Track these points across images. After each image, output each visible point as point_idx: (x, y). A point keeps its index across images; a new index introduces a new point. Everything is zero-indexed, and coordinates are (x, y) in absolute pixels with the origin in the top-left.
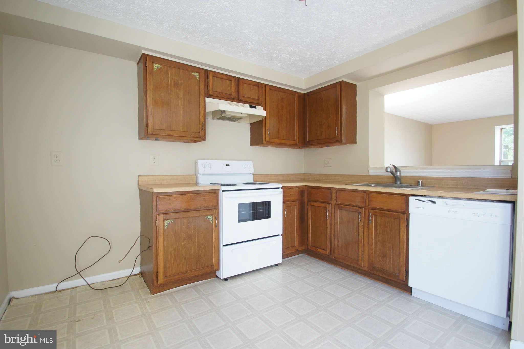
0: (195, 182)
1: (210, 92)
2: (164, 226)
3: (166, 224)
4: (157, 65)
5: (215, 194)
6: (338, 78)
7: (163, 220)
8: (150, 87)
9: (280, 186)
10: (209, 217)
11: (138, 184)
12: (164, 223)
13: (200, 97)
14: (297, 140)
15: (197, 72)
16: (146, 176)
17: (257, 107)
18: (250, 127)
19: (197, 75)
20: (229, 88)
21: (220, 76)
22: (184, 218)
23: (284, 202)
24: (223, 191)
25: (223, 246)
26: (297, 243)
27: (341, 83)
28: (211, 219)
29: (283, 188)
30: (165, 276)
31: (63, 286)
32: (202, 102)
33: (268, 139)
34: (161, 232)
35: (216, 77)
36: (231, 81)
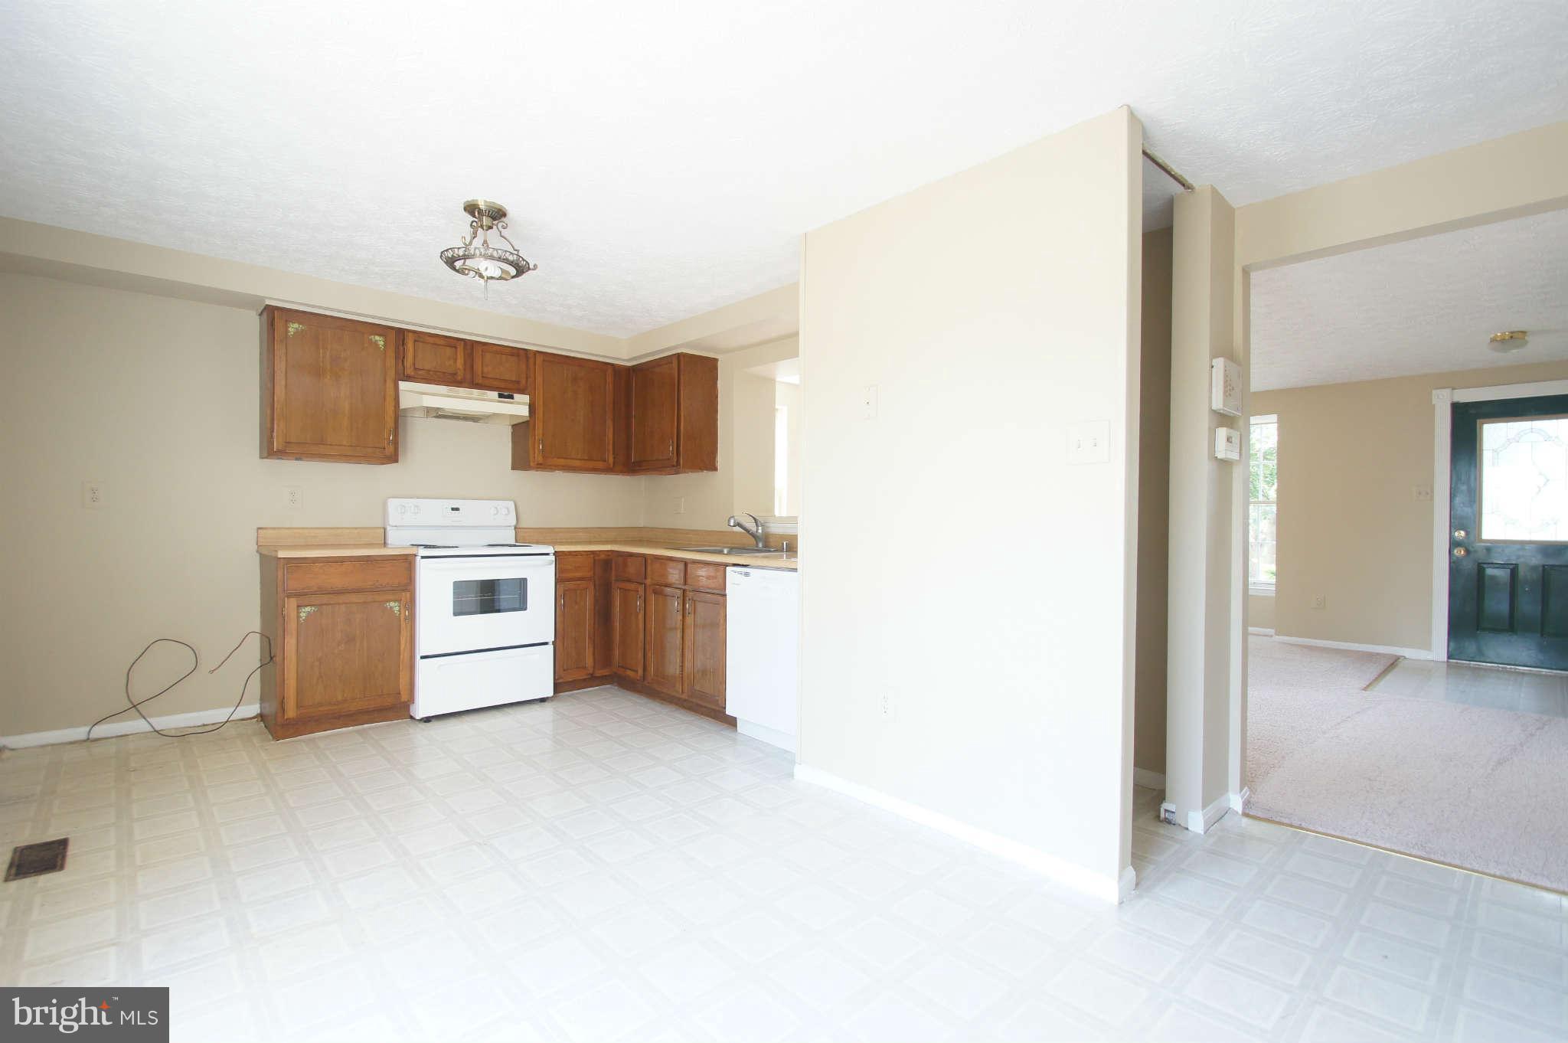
0: (383, 542)
1: (410, 371)
2: (298, 617)
3: (303, 615)
4: (296, 325)
5: (407, 562)
6: (675, 347)
7: (298, 606)
8: (280, 366)
9: (550, 550)
10: (392, 604)
11: (257, 544)
12: (298, 613)
13: (385, 381)
14: (611, 460)
15: (380, 335)
16: (274, 528)
17: (515, 395)
18: (512, 433)
19: (380, 341)
20: (451, 362)
21: (431, 340)
22: (339, 604)
23: (558, 581)
24: (423, 557)
25: (423, 657)
26: (589, 661)
27: (679, 356)
28: (397, 608)
29: (556, 553)
30: (299, 706)
31: (100, 731)
32: (390, 392)
33: (540, 459)
34: (292, 626)
35: (423, 342)
36: (456, 347)
